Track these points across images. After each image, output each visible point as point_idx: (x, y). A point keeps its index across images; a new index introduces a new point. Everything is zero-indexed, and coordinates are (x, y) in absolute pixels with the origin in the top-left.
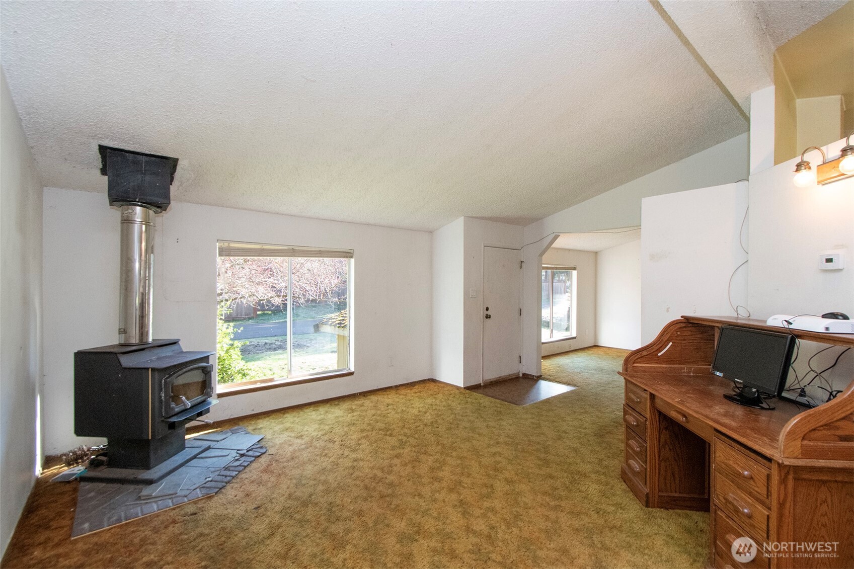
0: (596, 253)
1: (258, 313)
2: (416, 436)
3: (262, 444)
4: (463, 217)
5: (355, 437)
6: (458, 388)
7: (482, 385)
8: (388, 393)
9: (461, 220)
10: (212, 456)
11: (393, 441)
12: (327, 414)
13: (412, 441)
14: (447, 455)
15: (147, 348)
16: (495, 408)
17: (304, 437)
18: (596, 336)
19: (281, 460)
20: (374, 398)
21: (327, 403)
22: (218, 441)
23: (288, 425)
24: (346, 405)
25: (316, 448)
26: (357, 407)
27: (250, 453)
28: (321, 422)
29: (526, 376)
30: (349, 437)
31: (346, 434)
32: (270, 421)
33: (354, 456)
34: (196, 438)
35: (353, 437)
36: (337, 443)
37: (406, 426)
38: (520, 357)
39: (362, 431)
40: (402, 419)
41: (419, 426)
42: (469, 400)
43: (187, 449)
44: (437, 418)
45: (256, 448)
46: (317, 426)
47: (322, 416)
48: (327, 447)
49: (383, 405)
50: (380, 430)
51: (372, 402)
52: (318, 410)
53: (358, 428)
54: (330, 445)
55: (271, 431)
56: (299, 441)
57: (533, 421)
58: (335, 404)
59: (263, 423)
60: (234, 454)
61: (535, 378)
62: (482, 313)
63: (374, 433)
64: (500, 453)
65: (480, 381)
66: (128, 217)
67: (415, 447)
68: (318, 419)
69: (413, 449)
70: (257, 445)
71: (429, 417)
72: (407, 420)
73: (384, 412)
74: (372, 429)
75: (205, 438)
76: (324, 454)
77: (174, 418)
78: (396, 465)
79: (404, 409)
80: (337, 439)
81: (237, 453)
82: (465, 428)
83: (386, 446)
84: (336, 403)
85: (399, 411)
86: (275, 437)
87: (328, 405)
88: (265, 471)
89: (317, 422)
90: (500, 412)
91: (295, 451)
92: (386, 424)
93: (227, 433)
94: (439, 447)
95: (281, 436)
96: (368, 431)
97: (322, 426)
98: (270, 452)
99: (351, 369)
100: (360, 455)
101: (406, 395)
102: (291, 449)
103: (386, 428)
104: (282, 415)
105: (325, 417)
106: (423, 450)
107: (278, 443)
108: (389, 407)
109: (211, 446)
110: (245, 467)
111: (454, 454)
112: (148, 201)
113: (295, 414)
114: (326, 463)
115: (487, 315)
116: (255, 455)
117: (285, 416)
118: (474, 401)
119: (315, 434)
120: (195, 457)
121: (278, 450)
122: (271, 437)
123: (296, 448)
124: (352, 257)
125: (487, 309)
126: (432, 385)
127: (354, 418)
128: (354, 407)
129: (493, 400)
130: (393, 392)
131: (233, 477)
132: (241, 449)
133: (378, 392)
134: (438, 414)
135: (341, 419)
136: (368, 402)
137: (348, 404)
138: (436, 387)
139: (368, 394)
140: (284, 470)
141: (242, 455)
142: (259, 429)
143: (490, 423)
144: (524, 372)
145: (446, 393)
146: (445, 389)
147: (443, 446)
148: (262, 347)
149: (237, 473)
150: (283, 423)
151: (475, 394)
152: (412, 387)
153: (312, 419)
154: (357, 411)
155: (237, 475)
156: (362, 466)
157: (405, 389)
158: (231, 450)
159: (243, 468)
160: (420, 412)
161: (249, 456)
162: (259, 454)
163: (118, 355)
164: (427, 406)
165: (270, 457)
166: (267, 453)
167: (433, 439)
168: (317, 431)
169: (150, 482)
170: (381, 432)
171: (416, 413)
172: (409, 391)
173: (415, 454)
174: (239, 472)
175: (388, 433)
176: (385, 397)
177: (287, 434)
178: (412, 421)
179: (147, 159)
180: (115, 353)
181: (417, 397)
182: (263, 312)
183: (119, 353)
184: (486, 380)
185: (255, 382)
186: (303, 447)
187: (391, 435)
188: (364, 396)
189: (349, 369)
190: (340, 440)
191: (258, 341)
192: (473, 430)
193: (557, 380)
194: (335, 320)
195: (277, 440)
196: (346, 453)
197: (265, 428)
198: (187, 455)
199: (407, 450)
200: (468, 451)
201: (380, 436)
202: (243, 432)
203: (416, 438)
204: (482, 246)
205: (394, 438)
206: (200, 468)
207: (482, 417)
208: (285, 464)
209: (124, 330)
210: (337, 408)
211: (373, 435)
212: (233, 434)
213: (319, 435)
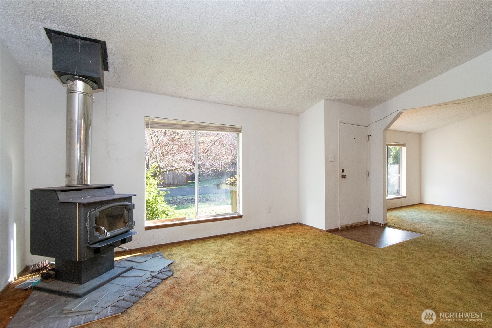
0: (420, 135)
1: (189, 182)
2: (294, 270)
3: (171, 267)
4: (324, 100)
5: (242, 267)
6: (321, 230)
7: (339, 229)
8: (268, 232)
9: (323, 102)
10: (131, 275)
11: (274, 273)
12: (222, 246)
13: (291, 274)
14: (326, 292)
15: (84, 189)
16: (358, 249)
17: (203, 264)
18: (421, 195)
19: (182, 284)
20: (257, 235)
21: (223, 237)
22: (140, 263)
23: (193, 253)
24: (236, 240)
25: (211, 274)
26: (244, 242)
27: (160, 276)
28: (218, 252)
29: (373, 224)
30: (238, 267)
31: (236, 263)
32: (181, 249)
33: (241, 285)
34: (126, 259)
35: (241, 267)
36: (228, 272)
37: (284, 260)
38: (368, 209)
39: (249, 262)
40: (280, 254)
41: (295, 261)
42: (333, 241)
43: (115, 268)
44: (309, 255)
45: (165, 271)
46: (214, 255)
47: (219, 247)
48: (220, 274)
49: (264, 241)
50: (263, 262)
51: (256, 238)
52: (216, 242)
53: (245, 259)
54: (222, 273)
55: (180, 257)
56: (199, 267)
57: (397, 262)
58: (228, 239)
59: (175, 250)
60: (148, 275)
61: (382, 225)
62: (339, 174)
63: (258, 264)
64: (379, 295)
65: (338, 226)
66: (70, 88)
67: (294, 280)
68: (215, 249)
69: (293, 283)
70: (167, 268)
71: (302, 253)
72: (284, 255)
73: (265, 247)
74: (257, 261)
75: (132, 260)
76: (217, 281)
77: (97, 244)
78: (279, 298)
79: (281, 245)
80: (228, 268)
81: (151, 275)
82: (336, 265)
83: (269, 277)
84: (230, 238)
85: (277, 246)
86: (182, 262)
87: (224, 239)
88: (168, 293)
89: (214, 252)
90: (363, 252)
91: (194, 277)
92: (267, 257)
93: (148, 257)
94: (317, 283)
95: (187, 262)
96: (253, 262)
97: (218, 256)
98: (175, 275)
99: (240, 213)
100: (247, 285)
101: (281, 234)
102: (192, 274)
103: (267, 260)
104: (190, 245)
105: (221, 249)
106: (302, 285)
107: (183, 268)
108: (269, 243)
109: (134, 267)
110: (153, 288)
111: (332, 291)
112: (83, 74)
113: (199, 244)
114: (217, 290)
115: (342, 175)
116: (163, 277)
117: (192, 246)
118: (337, 241)
119: (211, 262)
120: (119, 276)
121: (181, 274)
122: (179, 262)
123: (196, 274)
124: (240, 132)
125: (343, 171)
126: (300, 228)
127: (242, 250)
128: (242, 242)
129: (353, 241)
130: (271, 232)
131: (141, 297)
132: (154, 271)
133: (260, 231)
134: (309, 250)
135: (232, 251)
136: (253, 238)
137: (238, 239)
138: (303, 229)
139: (253, 232)
140: (182, 294)
141: (154, 277)
142: (172, 255)
143: (357, 262)
144: (371, 221)
145: (313, 234)
146: (311, 231)
147: (320, 281)
148: (190, 201)
149: (144, 293)
150: (189, 251)
151: (336, 236)
152: (285, 229)
153: (211, 249)
154: (244, 245)
155: (144, 295)
156: (248, 296)
157: (280, 229)
158: (146, 272)
159: (151, 288)
160: (294, 248)
161: (158, 278)
162: (166, 276)
163: (57, 192)
164: (299, 244)
165: (174, 280)
166: (173, 276)
167: (309, 273)
168: (213, 260)
169: (77, 296)
170: (263, 264)
171: (291, 249)
172: (283, 231)
173: (295, 288)
174: (147, 293)
175: (270, 265)
176: (265, 235)
177: (191, 260)
178: (289, 256)
179: (83, 42)
180: (55, 191)
181: (290, 236)
182: (192, 181)
183: (58, 191)
184: (343, 226)
185: (172, 220)
186: (201, 272)
187: (272, 267)
188: (250, 233)
189: (239, 213)
190: (231, 269)
191: (188, 197)
192: (344, 267)
193: (402, 228)
194: (230, 181)
195: (182, 265)
196: (235, 282)
197: (177, 254)
198: (113, 274)
199: (287, 283)
200: (346, 289)
201: (263, 267)
202: (160, 257)
203: (294, 272)
204: (339, 123)
205: (275, 270)
206: (120, 286)
207: (348, 256)
208: (185, 288)
209: (68, 174)
210: (230, 241)
211: (257, 266)
212: (153, 257)
213: (215, 263)
